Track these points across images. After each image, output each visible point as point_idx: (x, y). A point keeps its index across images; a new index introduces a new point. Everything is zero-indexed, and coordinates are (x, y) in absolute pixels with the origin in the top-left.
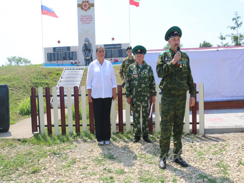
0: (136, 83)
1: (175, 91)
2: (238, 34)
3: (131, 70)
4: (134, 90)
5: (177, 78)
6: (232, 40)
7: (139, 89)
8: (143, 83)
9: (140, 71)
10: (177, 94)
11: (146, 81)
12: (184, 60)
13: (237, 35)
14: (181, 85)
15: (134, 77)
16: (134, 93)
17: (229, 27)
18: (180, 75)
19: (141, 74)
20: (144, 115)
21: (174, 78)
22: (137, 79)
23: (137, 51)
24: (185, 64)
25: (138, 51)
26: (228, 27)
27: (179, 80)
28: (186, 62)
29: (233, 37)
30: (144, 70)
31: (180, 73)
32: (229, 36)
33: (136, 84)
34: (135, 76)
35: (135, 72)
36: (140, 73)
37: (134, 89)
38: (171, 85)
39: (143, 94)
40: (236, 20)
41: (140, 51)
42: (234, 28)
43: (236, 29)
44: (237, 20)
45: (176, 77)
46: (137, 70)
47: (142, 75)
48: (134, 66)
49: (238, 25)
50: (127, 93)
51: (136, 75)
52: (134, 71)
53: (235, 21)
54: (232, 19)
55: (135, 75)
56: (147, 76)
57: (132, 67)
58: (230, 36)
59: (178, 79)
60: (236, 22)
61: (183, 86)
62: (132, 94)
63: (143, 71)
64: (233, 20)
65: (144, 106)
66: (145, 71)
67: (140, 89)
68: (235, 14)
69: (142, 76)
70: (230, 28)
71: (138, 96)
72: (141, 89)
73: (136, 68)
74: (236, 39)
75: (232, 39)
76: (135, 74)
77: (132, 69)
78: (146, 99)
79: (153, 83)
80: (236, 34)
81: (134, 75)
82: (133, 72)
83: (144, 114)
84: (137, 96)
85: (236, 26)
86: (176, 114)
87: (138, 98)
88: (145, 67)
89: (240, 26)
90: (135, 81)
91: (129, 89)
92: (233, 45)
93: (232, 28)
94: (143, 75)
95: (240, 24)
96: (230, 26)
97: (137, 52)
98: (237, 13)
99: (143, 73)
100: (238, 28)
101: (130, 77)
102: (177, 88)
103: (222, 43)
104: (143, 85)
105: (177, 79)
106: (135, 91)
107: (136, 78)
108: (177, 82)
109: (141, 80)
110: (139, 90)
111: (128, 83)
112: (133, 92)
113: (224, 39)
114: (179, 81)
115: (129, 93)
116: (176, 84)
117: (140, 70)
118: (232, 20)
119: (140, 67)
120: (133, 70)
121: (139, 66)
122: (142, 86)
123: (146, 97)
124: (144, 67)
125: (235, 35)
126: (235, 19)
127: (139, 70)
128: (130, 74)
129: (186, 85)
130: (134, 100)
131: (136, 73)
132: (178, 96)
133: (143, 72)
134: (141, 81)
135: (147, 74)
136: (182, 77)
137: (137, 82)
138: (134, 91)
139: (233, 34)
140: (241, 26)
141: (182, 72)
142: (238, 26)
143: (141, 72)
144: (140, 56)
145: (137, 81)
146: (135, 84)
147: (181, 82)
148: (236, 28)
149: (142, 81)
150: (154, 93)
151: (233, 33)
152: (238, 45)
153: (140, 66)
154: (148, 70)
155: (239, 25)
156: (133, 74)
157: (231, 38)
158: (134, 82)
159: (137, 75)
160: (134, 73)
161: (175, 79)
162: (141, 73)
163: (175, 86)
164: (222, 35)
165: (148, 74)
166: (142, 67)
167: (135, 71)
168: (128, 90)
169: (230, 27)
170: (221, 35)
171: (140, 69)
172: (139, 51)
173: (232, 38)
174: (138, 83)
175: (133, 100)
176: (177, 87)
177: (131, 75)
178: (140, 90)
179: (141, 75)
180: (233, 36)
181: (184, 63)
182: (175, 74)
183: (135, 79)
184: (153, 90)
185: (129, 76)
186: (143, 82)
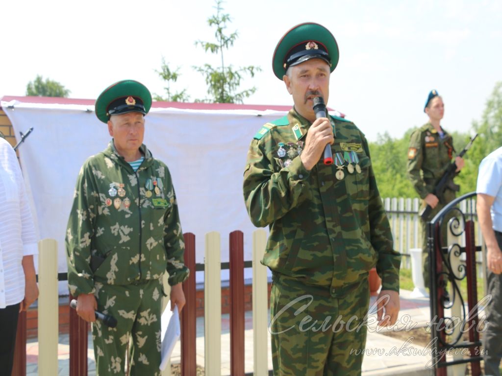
0: (123, 232)
1: (329, 275)
2: (223, 68)
3: (99, 180)
4: (113, 262)
5: (329, 221)
6: (209, 84)
7: (137, 257)
8: (150, 234)
9: (138, 185)
10: (336, 283)
11: (159, 225)
12: (349, 148)
13: (220, 71)
14: (348, 248)
15: (112, 208)
16: (111, 277)
17: (199, 44)
18: (339, 209)
19: (140, 197)
20: (141, 362)
21: (319, 221)
22: (127, 216)
23: (122, 101)
24: (354, 164)
25: (128, 102)
26: (197, 43)
27: (338, 229)
28: (359, 156)
29: (211, 74)
30: (151, 179)
31: (339, 200)
32: (200, 70)
33: (125, 239)
34: (117, 203)
35: (116, 188)
36: (139, 191)
37: (115, 257)
38: (312, 252)
39: (148, 278)
40: (218, 24)
41: (134, 103)
42: (214, 48)
43: (219, 50)
44: (222, 25)
45: (327, 219)
46: (126, 181)
47: (144, 202)
48: (105, 164)
49: (224, 39)
50: (80, 275)
51: (122, 199)
52: (112, 185)
53: (215, 27)
54: (208, 19)
55: (118, 199)
56: (162, 205)
57: (98, 165)
58: (203, 70)
59: (334, 226)
60: (220, 30)
61: (356, 248)
62: (104, 280)
63: (149, 185)
64: (211, 24)
65: (147, 324)
66: (154, 186)
67: (140, 258)
68: (216, 5)
69: (145, 206)
70: (203, 46)
71: (126, 287)
72: (143, 256)
73: (119, 172)
74: (219, 81)
75: (209, 80)
76: (117, 196)
77: (100, 174)
78: (156, 295)
79: (175, 232)
80: (218, 68)
81: (113, 199)
82: (109, 188)
83: (140, 360)
84: (124, 286)
85: (219, 44)
86: (336, 359)
87: (127, 293)
88: (150, 169)
89: (232, 43)
90: (117, 226)
91: (88, 260)
92: (210, 100)
93: (207, 49)
94: (150, 199)
95: (231, 39)
96: (202, 41)
97: (120, 108)
98: (221, 6)
99: (149, 194)
100: (224, 48)
101: (92, 207)
102: (335, 260)
103: (168, 89)
104: (151, 243)
105: (329, 225)
106: (117, 264)
107: (124, 213)
108: (332, 236)
109: (143, 222)
110: (135, 260)
111: (87, 235)
112: (109, 269)
113: (174, 77)
114: (340, 234)
115: (87, 275)
116: (329, 246)
117: (138, 181)
118: (208, 23)
119: (134, 168)
120: (107, 178)
121: (128, 165)
122: (148, 246)
123: (153, 290)
124: (146, 170)
125: (215, 69)
126: (215, 19)
127: (133, 180)
128: (94, 194)
129: (365, 244)
130: (110, 302)
131: (122, 193)
132: (342, 292)
133: (146, 190)
134: (143, 226)
135: (161, 197)
136: (348, 214)
137: (127, 230)
138: (114, 268)
139: (210, 67)
140: (234, 43)
141: (346, 197)
142: (226, 42)
143: (142, 189)
144: (136, 123)
145: (129, 227)
146: (119, 237)
147: (346, 235)
148: (220, 48)
149: (147, 225)
150: (180, 270)
151: (209, 64)
152: (224, 101)
153: (135, 165)
154: (162, 178)
155: (229, 39)
156: (108, 196)
157: (206, 76)
158: (115, 229)
159: (127, 202)
160: (112, 192)
161: (324, 223)
162: (141, 193)
163: (327, 253)
164: (166, 66)
165: (163, 196)
166: (140, 167)
167: (118, 184)
168: (84, 262)
169: (202, 43)
170: (163, 65)
171: (137, 176)
172: (130, 102)
173: (208, 78)
174: (130, 234)
175: (105, 304)
176: (335, 256)
177: (98, 202)
178: (139, 261)
179: (142, 201)
180: (210, 71)
181: (350, 162)
182: (321, 207)
183: (117, 216)
184: (176, 260)
185: (90, 205)
186: (152, 228)
